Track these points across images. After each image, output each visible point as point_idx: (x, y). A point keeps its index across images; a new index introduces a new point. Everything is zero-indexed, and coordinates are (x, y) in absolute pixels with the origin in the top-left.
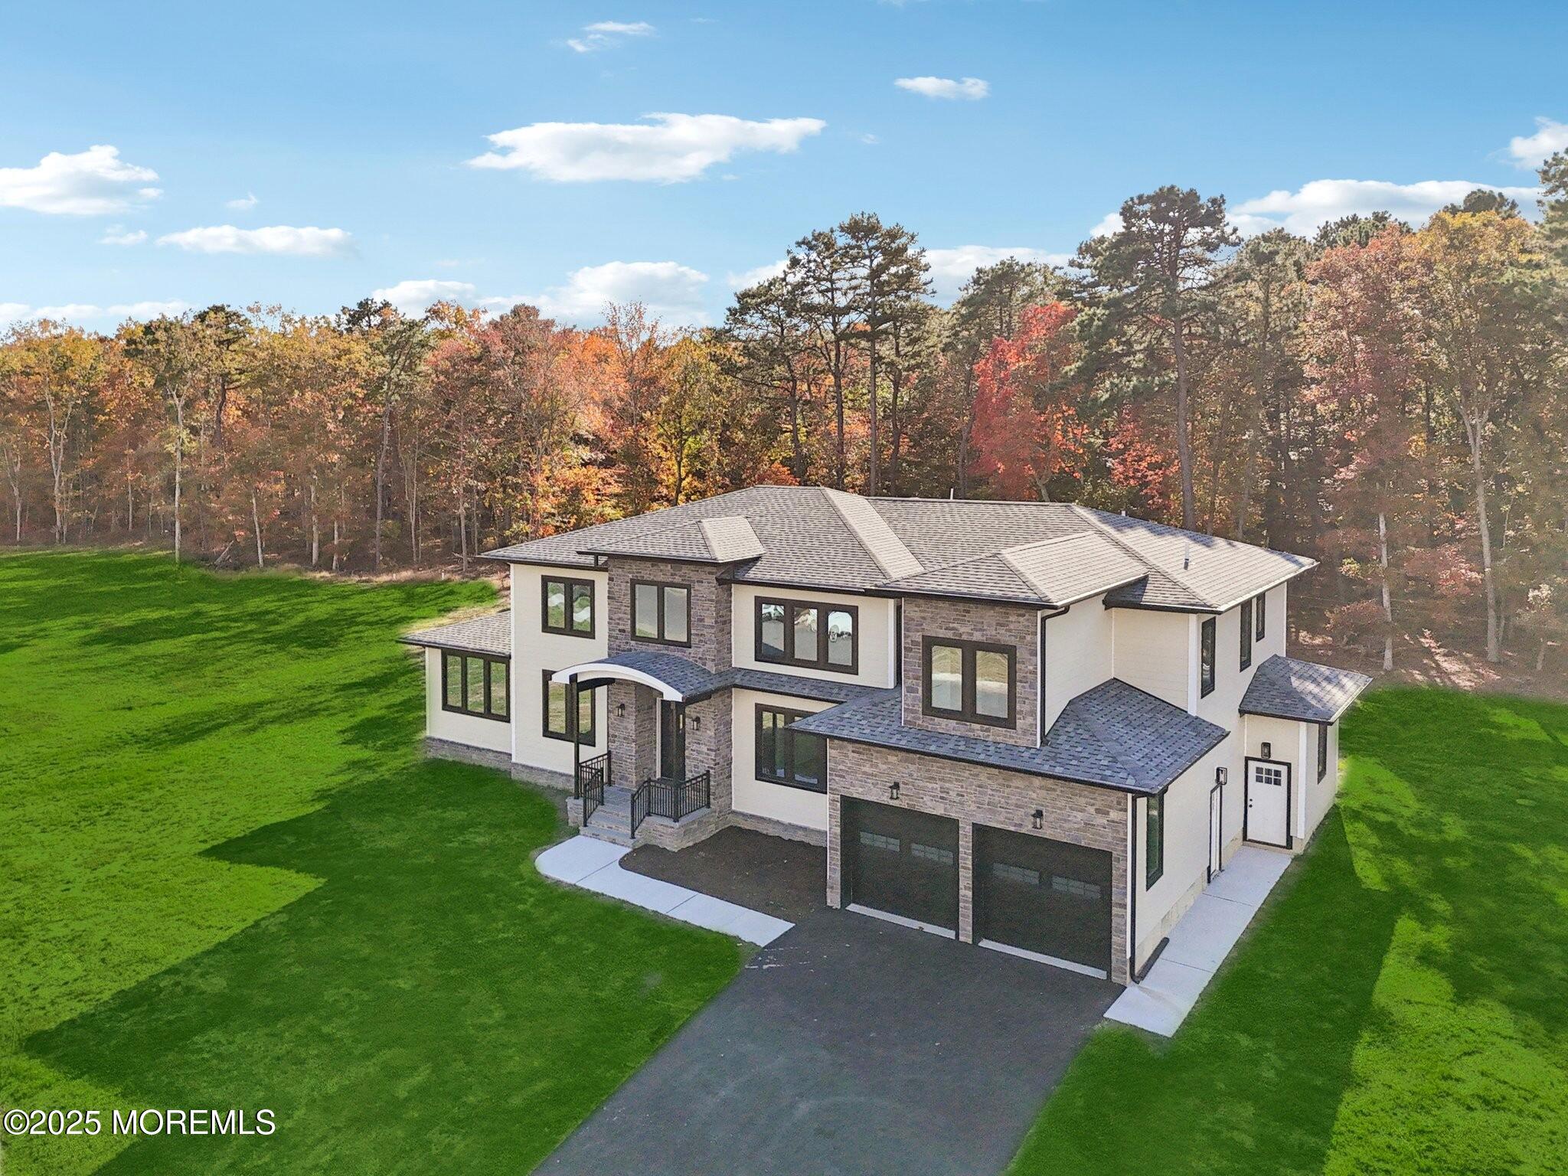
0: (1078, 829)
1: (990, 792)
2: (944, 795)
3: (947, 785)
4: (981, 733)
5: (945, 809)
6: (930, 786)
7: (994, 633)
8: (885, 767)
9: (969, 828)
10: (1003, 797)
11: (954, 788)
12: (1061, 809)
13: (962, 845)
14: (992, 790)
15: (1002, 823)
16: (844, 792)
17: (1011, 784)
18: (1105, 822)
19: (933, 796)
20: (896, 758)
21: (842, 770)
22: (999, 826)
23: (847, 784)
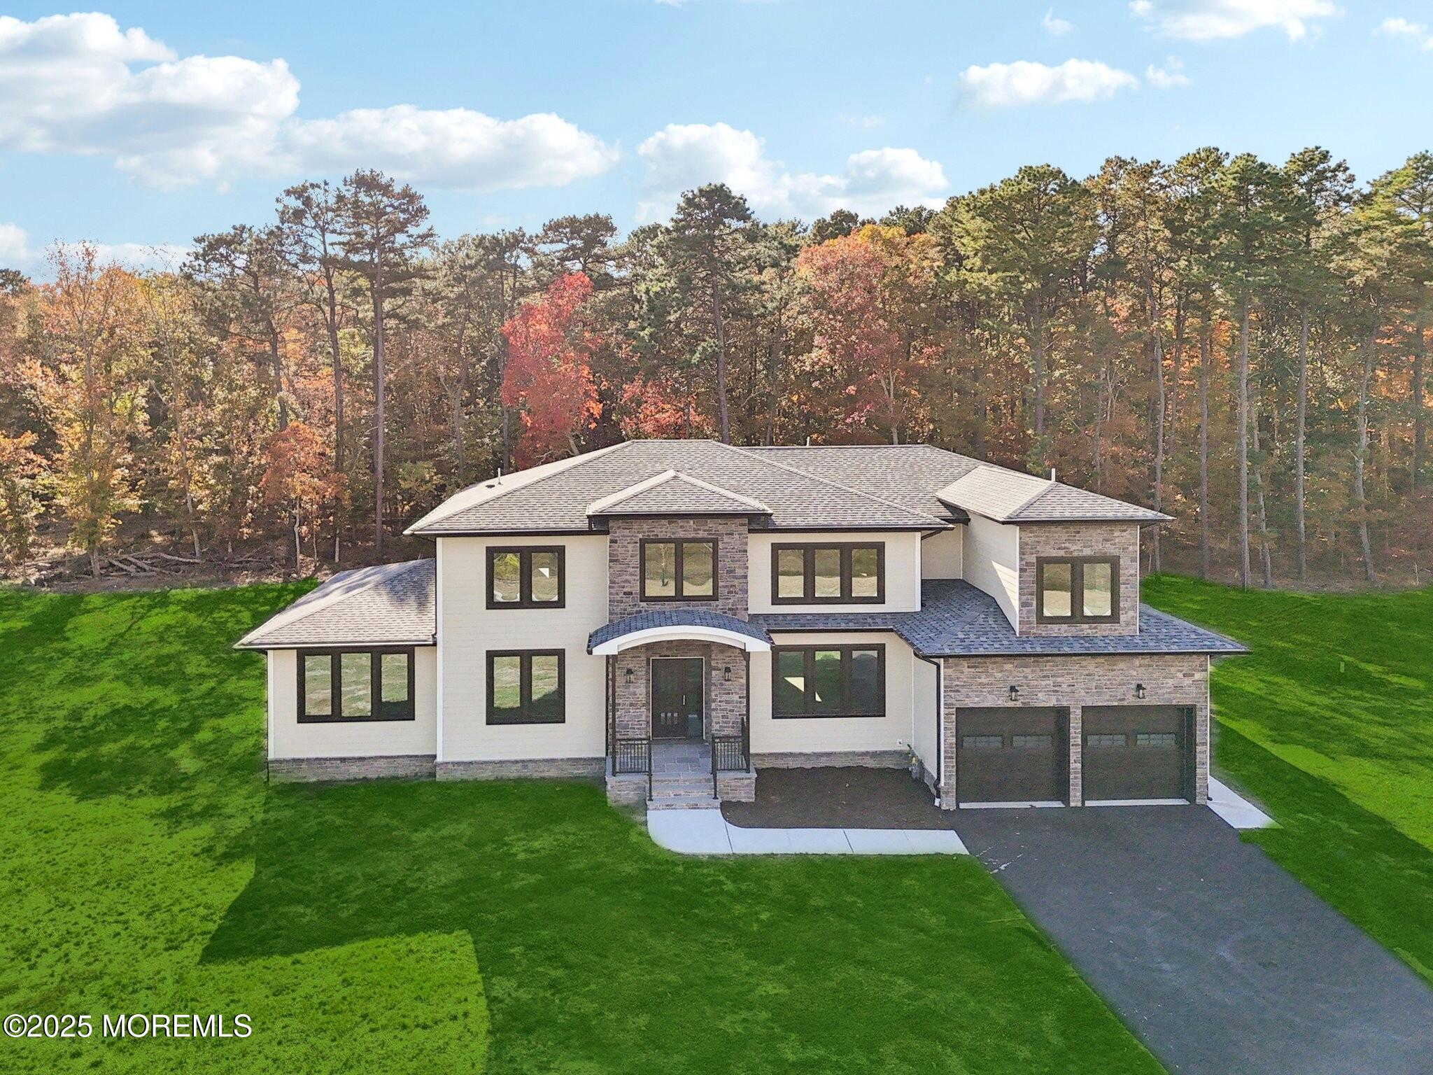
0: (1170, 693)
1: (1097, 678)
2: (1056, 688)
3: (1059, 680)
4: (1090, 631)
5: (1058, 700)
6: (1043, 683)
8: (1000, 675)
9: (1079, 711)
10: (1109, 680)
11: (1065, 681)
12: (1155, 679)
13: (1073, 727)
14: (1099, 676)
15: (1108, 700)
16: (959, 705)
17: (1115, 668)
18: (1191, 682)
19: (1046, 691)
20: (1012, 665)
21: (957, 686)
22: (1105, 704)
23: (962, 697)
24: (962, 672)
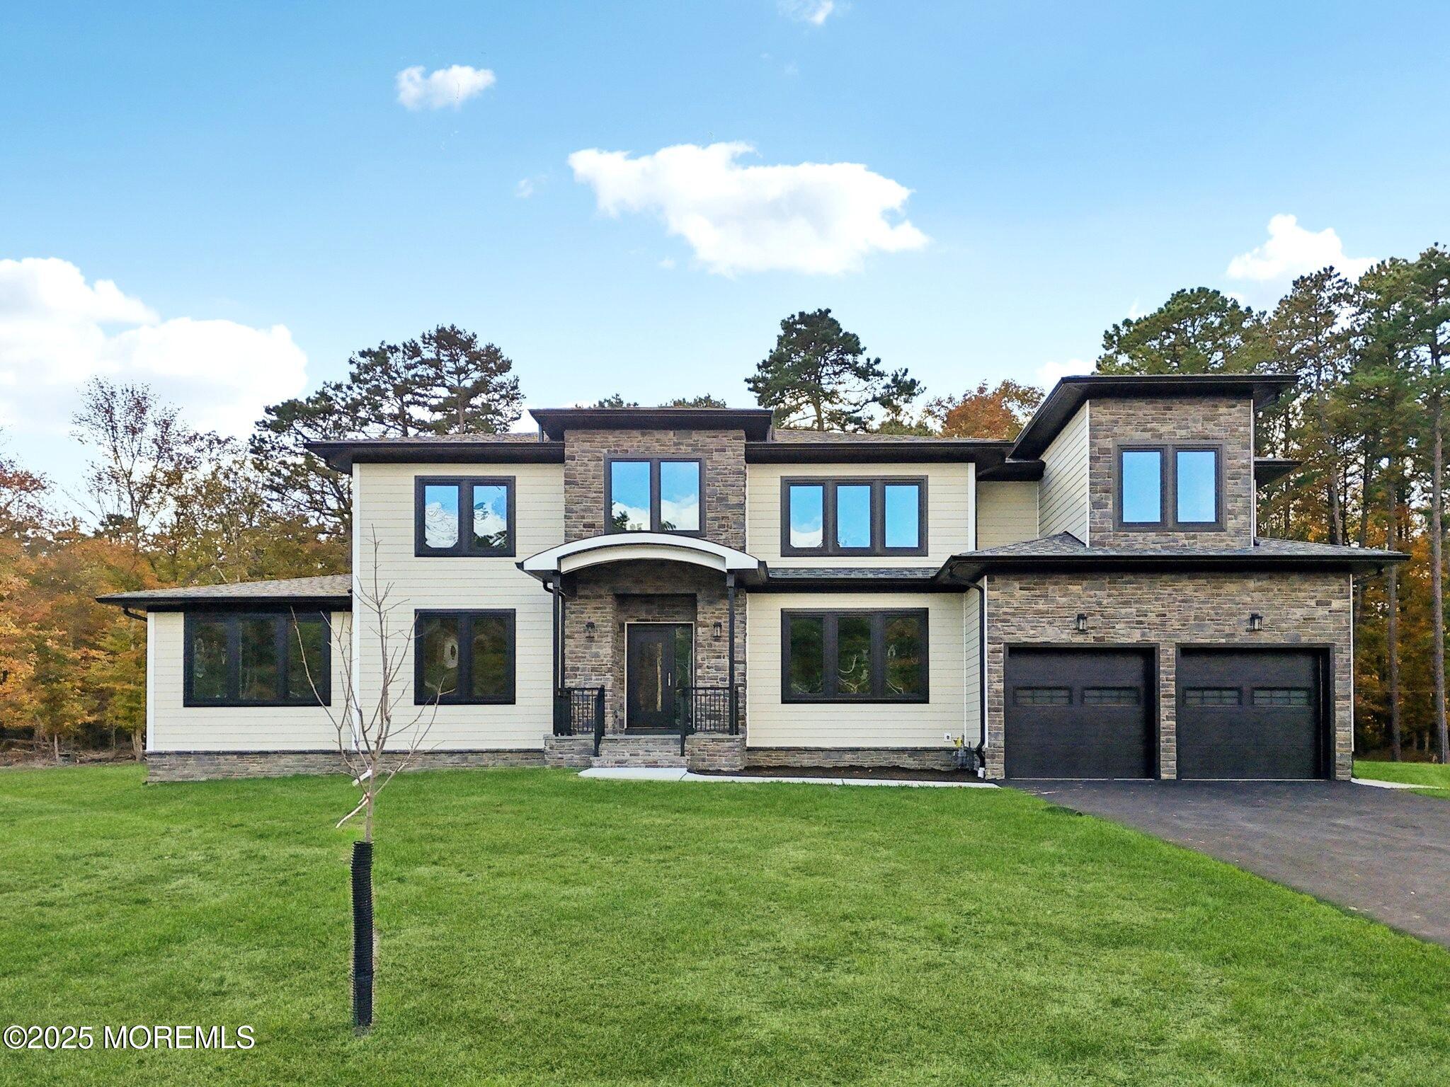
0: (1298, 627)
1: (1196, 605)
2: (1141, 619)
3: (1145, 607)
4: (1186, 542)
5: (1143, 635)
6: (1123, 611)
7: (1200, 429)
8: (1065, 599)
9: (1172, 651)
10: (1213, 608)
11: (1153, 609)
12: (1278, 609)
13: (1164, 671)
14: (1199, 603)
15: (1212, 636)
16: (1009, 639)
17: (1221, 591)
18: (1327, 613)
19: (1127, 622)
20: (1080, 587)
21: (1005, 613)
22: (1208, 641)
23: (1012, 629)
24: (1012, 596)
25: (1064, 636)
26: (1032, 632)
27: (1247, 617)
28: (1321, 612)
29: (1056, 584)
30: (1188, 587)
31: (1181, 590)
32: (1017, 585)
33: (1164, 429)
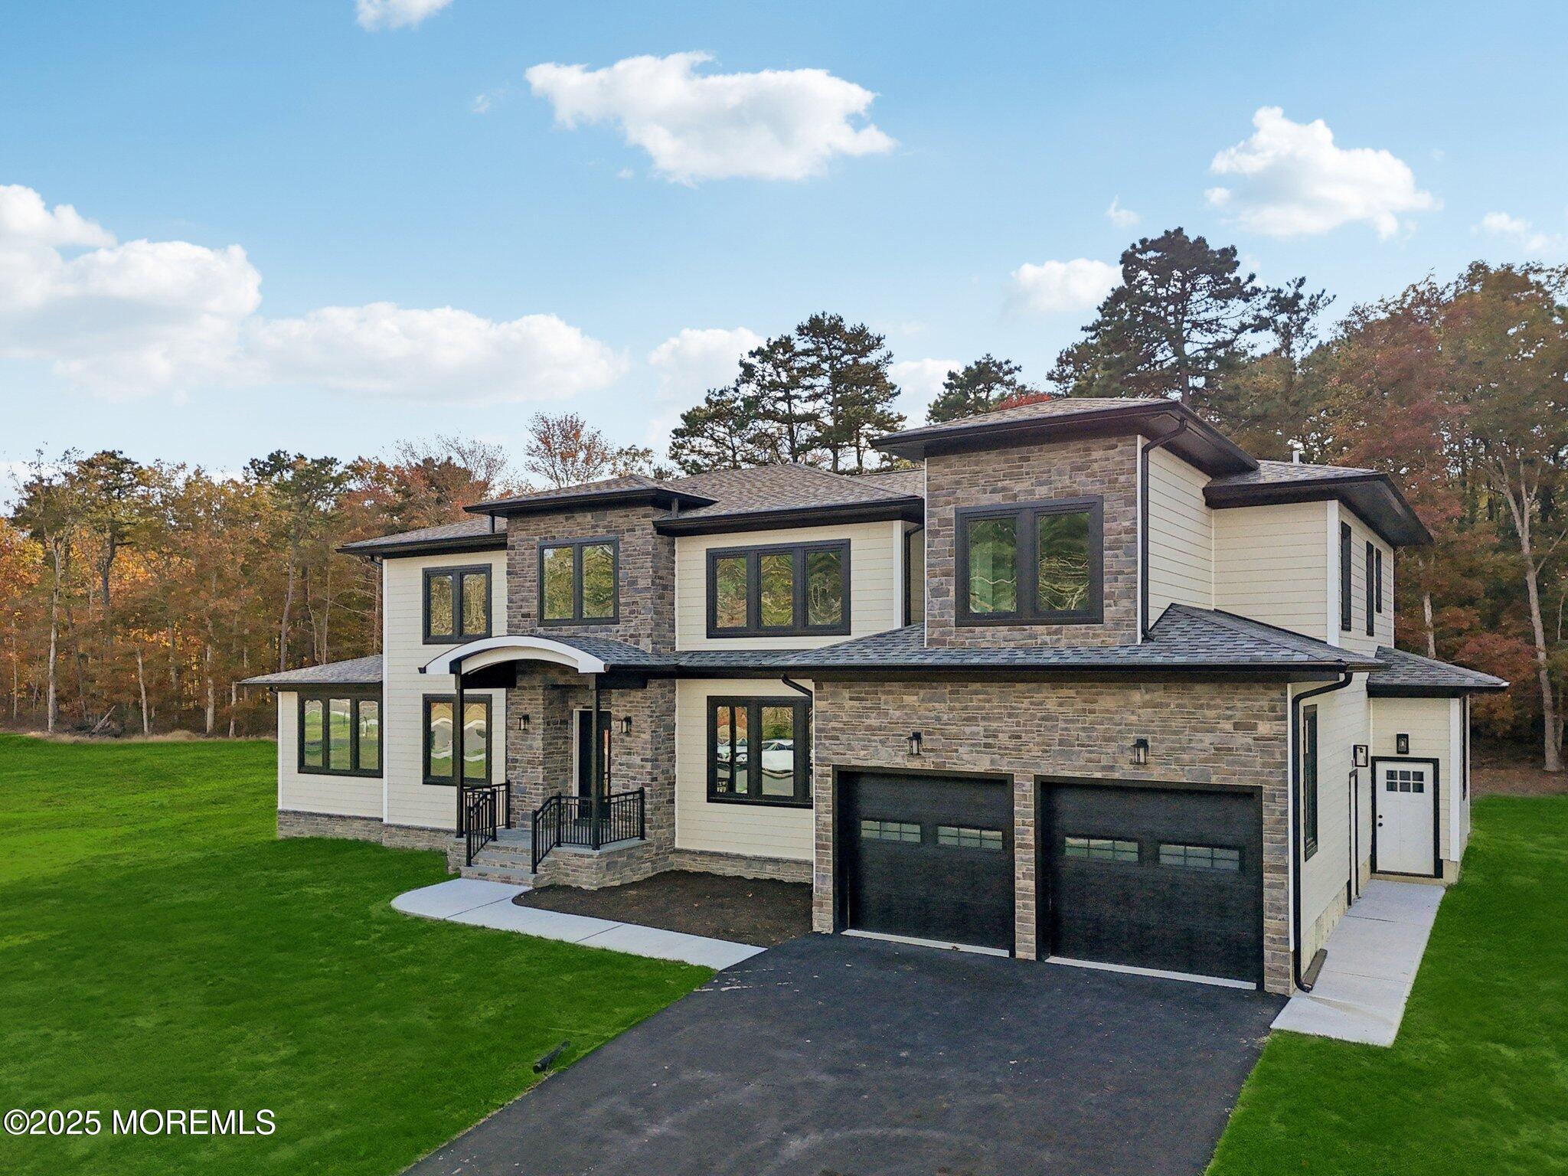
0: (1206, 760)
1: (1062, 725)
2: (990, 741)
3: (994, 725)
4: (1047, 639)
5: (992, 762)
6: (968, 730)
7: (1068, 482)
8: (898, 713)
9: (1030, 785)
10: (1083, 729)
11: (1005, 727)
12: (1175, 733)
13: (1018, 812)
14: (1066, 721)
15: (1081, 768)
16: (838, 761)
17: (1095, 706)
18: (1251, 741)
19: (973, 745)
20: (915, 698)
21: (834, 729)
22: (1077, 774)
23: (841, 749)
24: (841, 707)
25: (899, 760)
26: (863, 753)
27: (1130, 743)
28: (1242, 739)
29: (890, 693)
30: (1051, 699)
31: (1041, 704)
32: (846, 694)
33: (1018, 487)
